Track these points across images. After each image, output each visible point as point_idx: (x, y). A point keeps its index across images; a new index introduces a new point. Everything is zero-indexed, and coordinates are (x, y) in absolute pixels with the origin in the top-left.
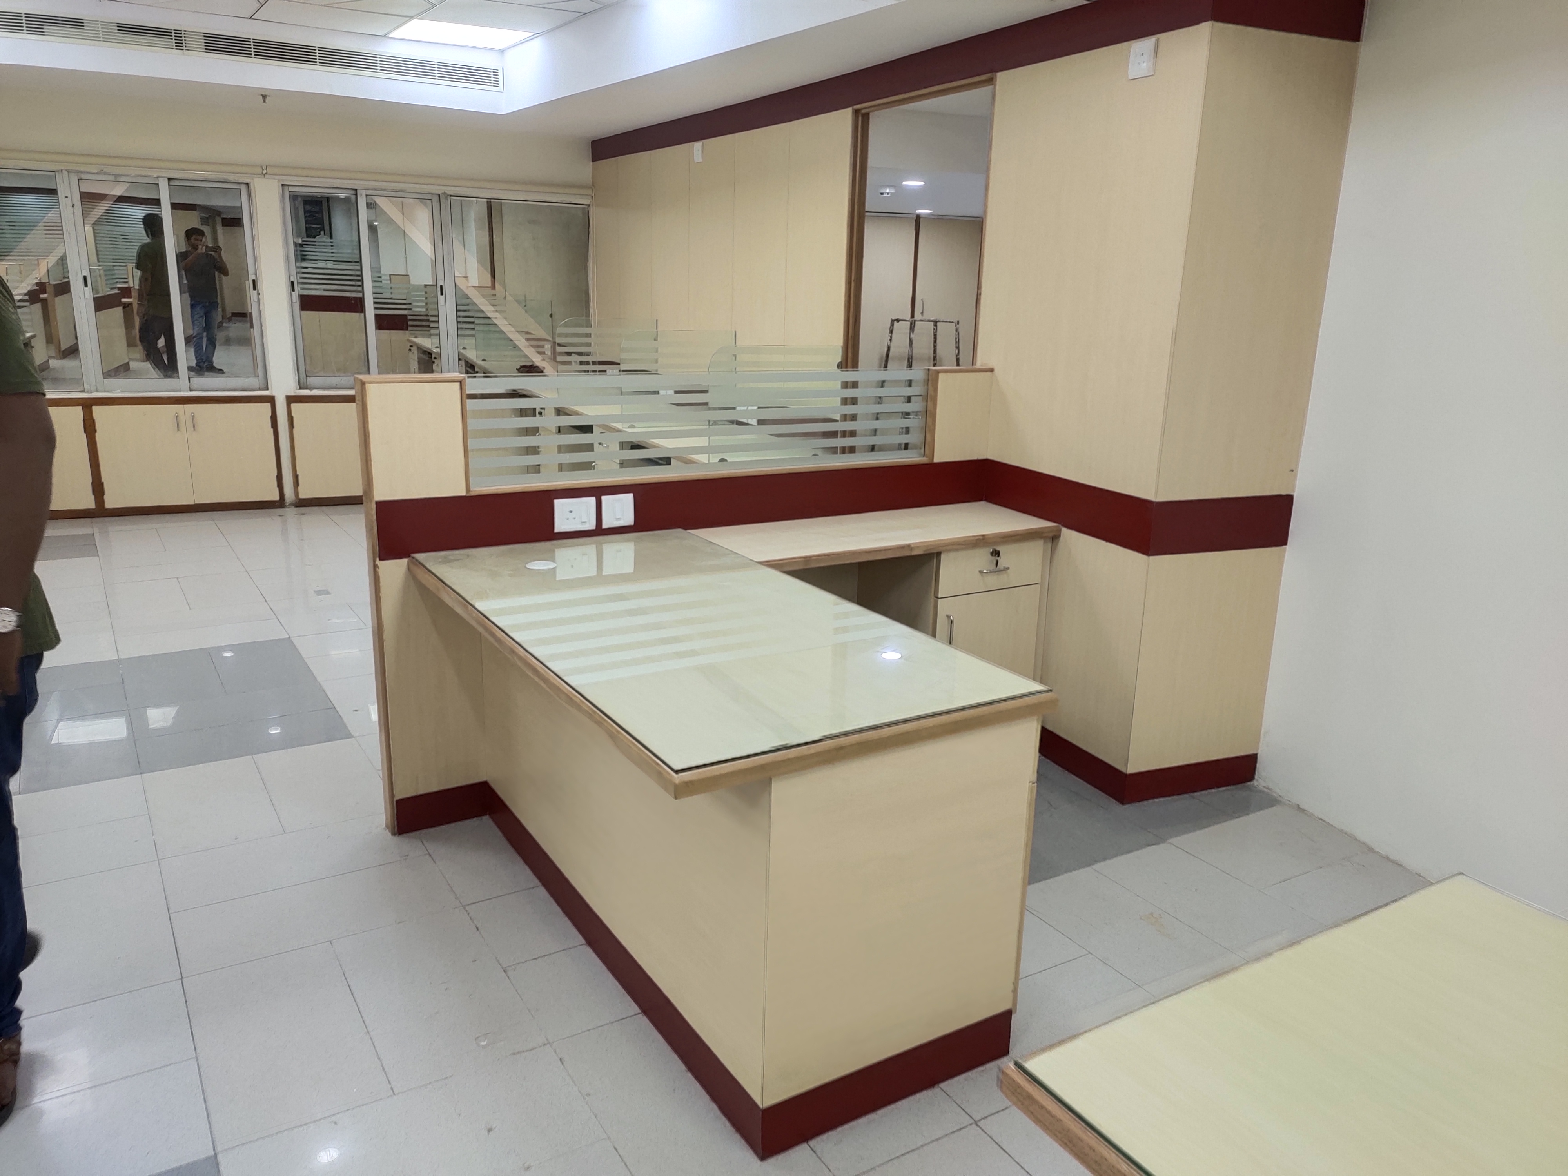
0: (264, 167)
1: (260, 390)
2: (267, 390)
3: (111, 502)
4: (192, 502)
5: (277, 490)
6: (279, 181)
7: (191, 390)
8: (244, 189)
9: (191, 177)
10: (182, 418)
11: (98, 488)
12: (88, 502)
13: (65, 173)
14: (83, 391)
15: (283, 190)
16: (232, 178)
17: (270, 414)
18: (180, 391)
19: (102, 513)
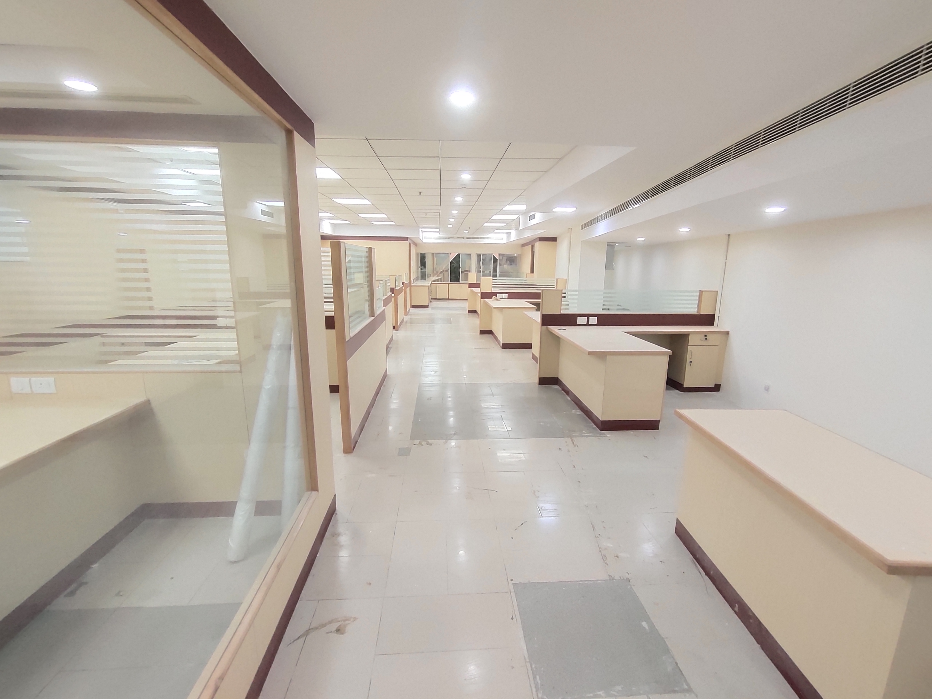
19: (448, 299)
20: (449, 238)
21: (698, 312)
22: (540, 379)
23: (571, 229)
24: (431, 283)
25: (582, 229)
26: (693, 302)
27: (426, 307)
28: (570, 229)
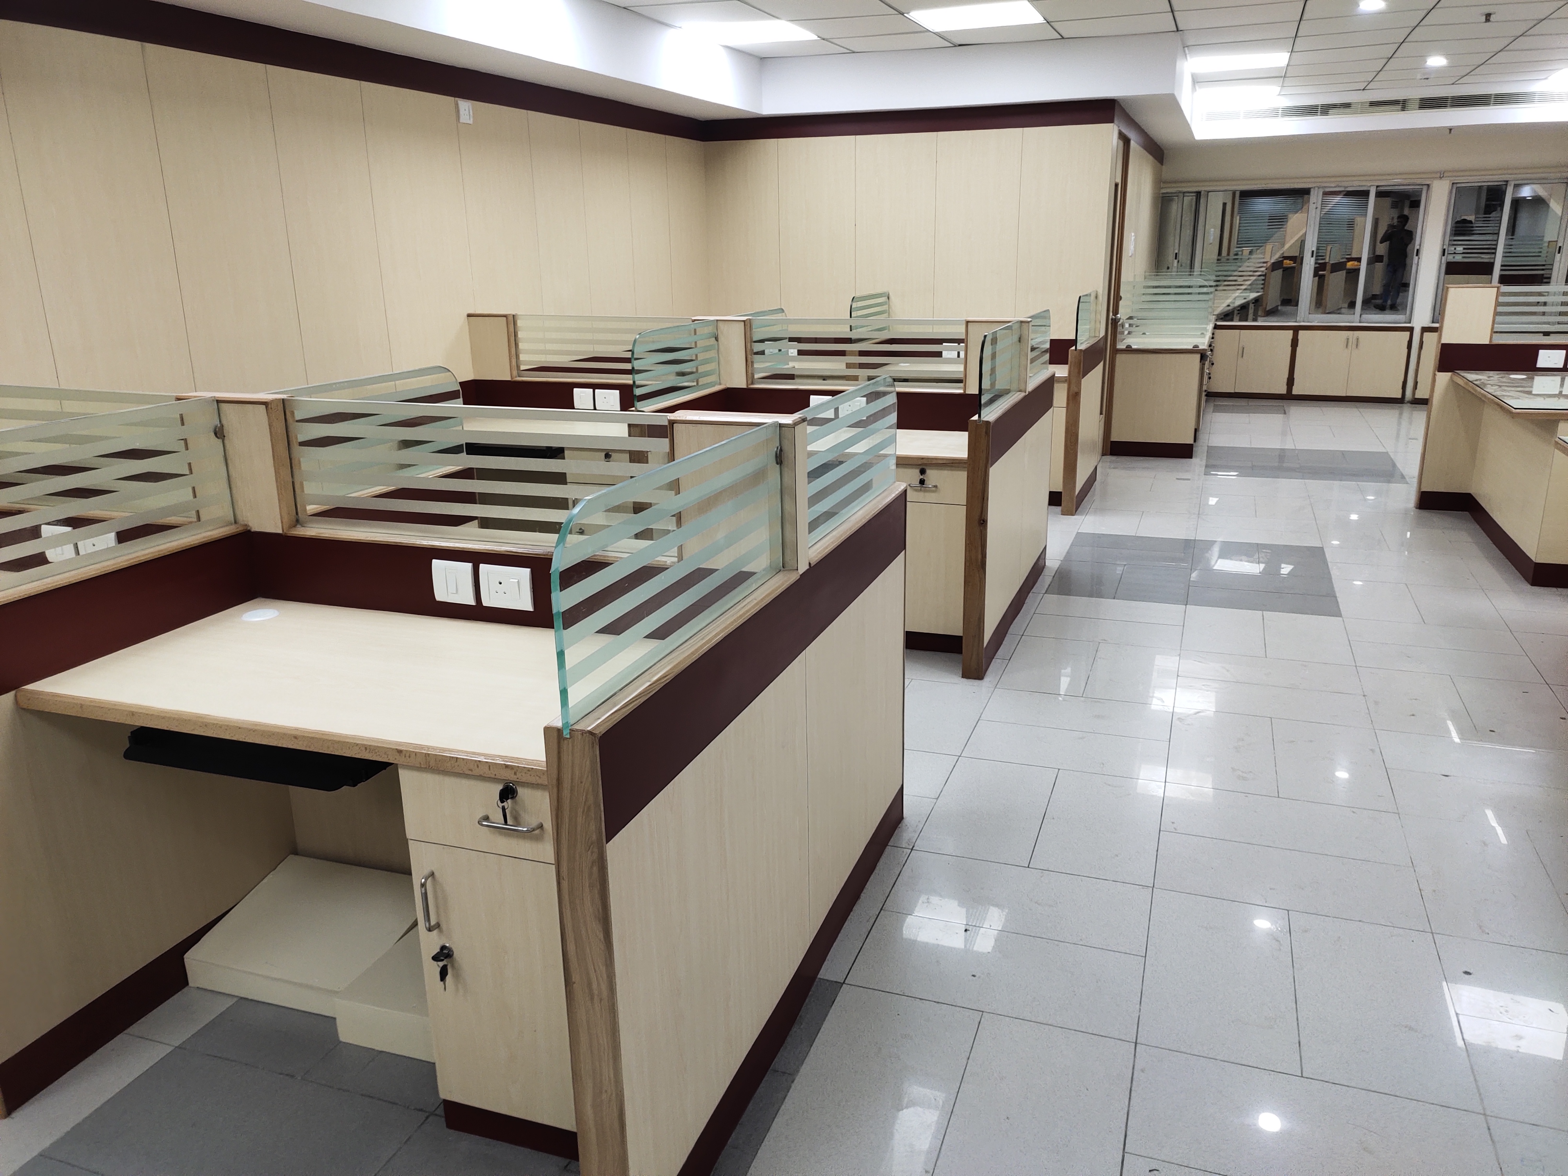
0: (1442, 173)
1: (1405, 323)
2: (1410, 323)
3: (1296, 391)
4: (1344, 395)
5: (1401, 391)
6: (1450, 181)
7: (1360, 322)
8: (1425, 188)
9: (1389, 184)
10: (1350, 340)
11: (1290, 381)
12: (1283, 390)
13: (1316, 188)
14: (1296, 322)
15: (1452, 187)
16: (1419, 182)
17: (1408, 339)
18: (1353, 322)
19: (1289, 397)
20: (1325, 110)
24: (1216, 327)
27: (1183, 451)
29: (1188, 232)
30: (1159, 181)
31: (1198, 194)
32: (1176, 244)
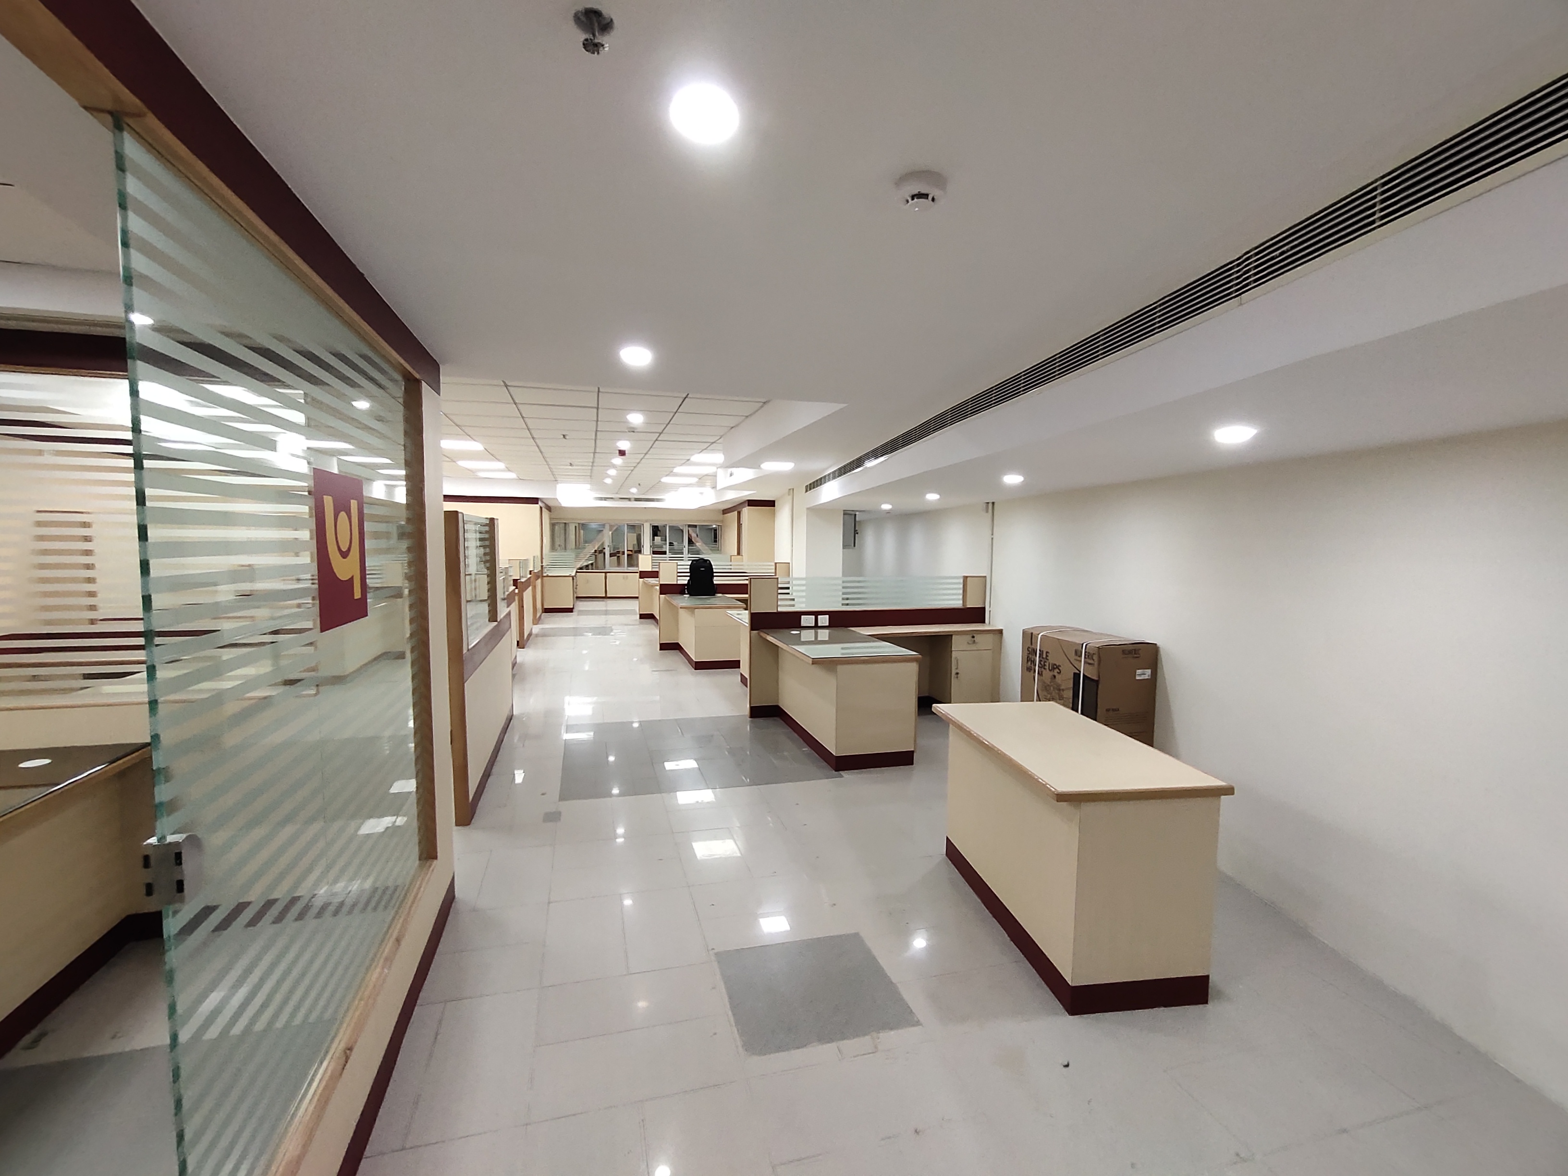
0: (645, 522)
3: (608, 595)
6: (648, 524)
8: (641, 525)
9: (630, 523)
10: (622, 576)
11: (606, 592)
12: (603, 595)
14: (605, 570)
16: (638, 523)
18: (623, 570)
19: (606, 597)
21: (963, 605)
22: (752, 709)
23: (793, 489)
24: (577, 572)
25: (807, 491)
26: (955, 592)
27: (570, 610)
28: (792, 491)
29: (563, 536)
30: (551, 519)
31: (565, 523)
32: (559, 541)
